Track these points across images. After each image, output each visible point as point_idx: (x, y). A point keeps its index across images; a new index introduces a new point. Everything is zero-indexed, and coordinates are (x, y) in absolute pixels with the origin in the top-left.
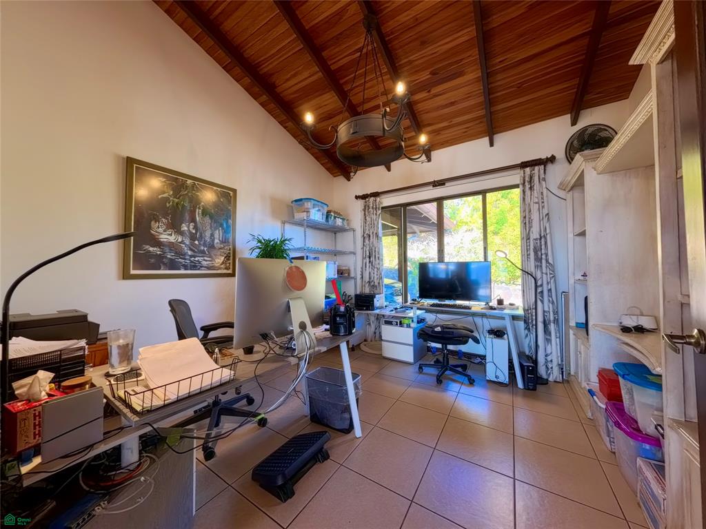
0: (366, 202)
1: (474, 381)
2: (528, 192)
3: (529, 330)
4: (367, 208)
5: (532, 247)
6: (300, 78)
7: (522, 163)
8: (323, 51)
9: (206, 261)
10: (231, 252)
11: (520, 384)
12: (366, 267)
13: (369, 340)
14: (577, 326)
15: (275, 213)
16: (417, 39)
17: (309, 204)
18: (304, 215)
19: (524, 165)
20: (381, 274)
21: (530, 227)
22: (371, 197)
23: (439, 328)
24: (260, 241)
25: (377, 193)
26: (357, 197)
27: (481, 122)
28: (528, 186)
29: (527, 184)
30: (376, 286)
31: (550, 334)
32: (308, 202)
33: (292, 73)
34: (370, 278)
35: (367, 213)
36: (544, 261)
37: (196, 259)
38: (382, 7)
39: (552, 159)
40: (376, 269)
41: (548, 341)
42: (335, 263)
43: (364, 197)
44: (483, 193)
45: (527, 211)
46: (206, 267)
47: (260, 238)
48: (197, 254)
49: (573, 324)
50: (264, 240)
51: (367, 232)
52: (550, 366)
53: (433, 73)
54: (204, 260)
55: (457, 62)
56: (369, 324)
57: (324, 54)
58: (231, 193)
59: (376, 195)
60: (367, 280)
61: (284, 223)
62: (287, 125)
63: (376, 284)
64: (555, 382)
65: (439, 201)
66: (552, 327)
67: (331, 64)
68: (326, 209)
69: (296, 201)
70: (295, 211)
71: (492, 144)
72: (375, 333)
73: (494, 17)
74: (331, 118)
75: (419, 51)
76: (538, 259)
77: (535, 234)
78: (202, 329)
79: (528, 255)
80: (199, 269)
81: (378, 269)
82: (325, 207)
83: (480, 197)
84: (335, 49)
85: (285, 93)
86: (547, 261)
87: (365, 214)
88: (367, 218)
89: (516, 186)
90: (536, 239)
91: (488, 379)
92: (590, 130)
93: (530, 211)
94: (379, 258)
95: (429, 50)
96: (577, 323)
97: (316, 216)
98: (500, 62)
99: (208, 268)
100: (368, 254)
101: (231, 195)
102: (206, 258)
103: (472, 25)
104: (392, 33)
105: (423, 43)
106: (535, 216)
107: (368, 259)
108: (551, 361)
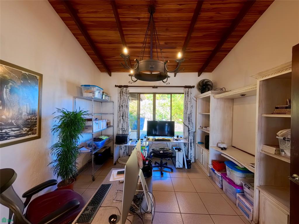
0: (121, 89)
1: (173, 170)
2: (187, 97)
3: (185, 146)
4: (122, 92)
5: (187, 117)
6: (98, 15)
7: (185, 86)
8: (119, 9)
9: (14, 131)
10: (38, 121)
11: (186, 167)
12: (120, 121)
13: (121, 156)
14: (198, 143)
15: (69, 92)
16: (165, 27)
17: (95, 89)
18: (91, 95)
19: (186, 87)
20: (128, 125)
21: (187, 110)
22: (124, 87)
23: (162, 151)
24: (64, 113)
25: (127, 86)
26: (116, 86)
27: (174, 67)
28: (187, 95)
29: (186, 94)
30: (125, 130)
31: (192, 147)
32: (93, 87)
33: (94, 10)
34: (122, 127)
35: (121, 95)
36: (191, 122)
37: (4, 131)
38: (157, 5)
39: (194, 87)
40: (125, 123)
41: (191, 149)
42: (106, 121)
43: (120, 87)
44: (171, 94)
45: (186, 104)
46: (13, 136)
47: (65, 110)
48: (4, 127)
49: (197, 143)
50: (68, 112)
51: (121, 104)
52: (191, 157)
53: (166, 43)
54: (12, 131)
55: (176, 43)
56: (121, 149)
57: (119, 10)
58: (38, 77)
59: (127, 87)
60: (121, 127)
61: (75, 98)
62: (78, 37)
63: (126, 129)
64: (192, 163)
65: (155, 94)
66: (192, 144)
67: (121, 18)
68: (102, 91)
69: (85, 86)
70: (83, 91)
71: (175, 76)
72: (124, 153)
73: (194, 33)
74: (110, 44)
75: (164, 32)
76: (189, 121)
77: (189, 113)
78: (24, 196)
79: (186, 119)
80: (6, 139)
81: (127, 122)
82: (102, 90)
83: (170, 95)
84: (126, 11)
85: (84, 19)
86: (191, 121)
87: (120, 95)
88: (122, 97)
89: (183, 93)
90: (189, 114)
91: (176, 167)
92: (206, 81)
93: (187, 104)
94: (127, 117)
95: (168, 34)
96: (198, 142)
97: (97, 95)
98: (189, 49)
99: (17, 136)
100: (122, 115)
101: (38, 78)
102: (13, 129)
103: (186, 32)
104: (157, 19)
105: (167, 30)
106: (189, 106)
107: (122, 118)
108: (192, 156)
